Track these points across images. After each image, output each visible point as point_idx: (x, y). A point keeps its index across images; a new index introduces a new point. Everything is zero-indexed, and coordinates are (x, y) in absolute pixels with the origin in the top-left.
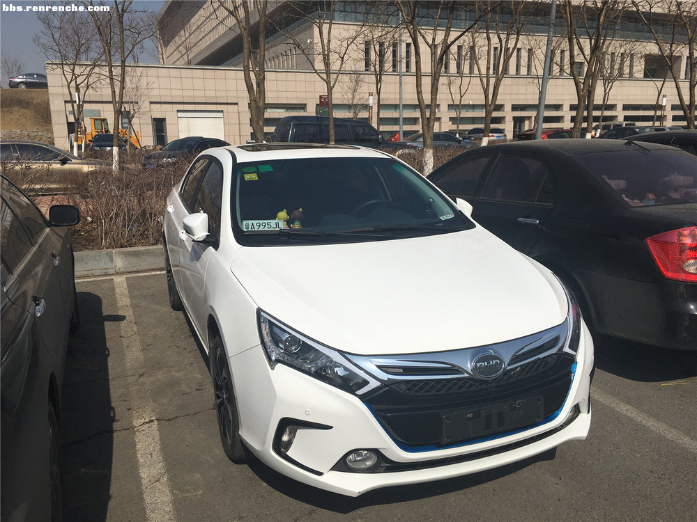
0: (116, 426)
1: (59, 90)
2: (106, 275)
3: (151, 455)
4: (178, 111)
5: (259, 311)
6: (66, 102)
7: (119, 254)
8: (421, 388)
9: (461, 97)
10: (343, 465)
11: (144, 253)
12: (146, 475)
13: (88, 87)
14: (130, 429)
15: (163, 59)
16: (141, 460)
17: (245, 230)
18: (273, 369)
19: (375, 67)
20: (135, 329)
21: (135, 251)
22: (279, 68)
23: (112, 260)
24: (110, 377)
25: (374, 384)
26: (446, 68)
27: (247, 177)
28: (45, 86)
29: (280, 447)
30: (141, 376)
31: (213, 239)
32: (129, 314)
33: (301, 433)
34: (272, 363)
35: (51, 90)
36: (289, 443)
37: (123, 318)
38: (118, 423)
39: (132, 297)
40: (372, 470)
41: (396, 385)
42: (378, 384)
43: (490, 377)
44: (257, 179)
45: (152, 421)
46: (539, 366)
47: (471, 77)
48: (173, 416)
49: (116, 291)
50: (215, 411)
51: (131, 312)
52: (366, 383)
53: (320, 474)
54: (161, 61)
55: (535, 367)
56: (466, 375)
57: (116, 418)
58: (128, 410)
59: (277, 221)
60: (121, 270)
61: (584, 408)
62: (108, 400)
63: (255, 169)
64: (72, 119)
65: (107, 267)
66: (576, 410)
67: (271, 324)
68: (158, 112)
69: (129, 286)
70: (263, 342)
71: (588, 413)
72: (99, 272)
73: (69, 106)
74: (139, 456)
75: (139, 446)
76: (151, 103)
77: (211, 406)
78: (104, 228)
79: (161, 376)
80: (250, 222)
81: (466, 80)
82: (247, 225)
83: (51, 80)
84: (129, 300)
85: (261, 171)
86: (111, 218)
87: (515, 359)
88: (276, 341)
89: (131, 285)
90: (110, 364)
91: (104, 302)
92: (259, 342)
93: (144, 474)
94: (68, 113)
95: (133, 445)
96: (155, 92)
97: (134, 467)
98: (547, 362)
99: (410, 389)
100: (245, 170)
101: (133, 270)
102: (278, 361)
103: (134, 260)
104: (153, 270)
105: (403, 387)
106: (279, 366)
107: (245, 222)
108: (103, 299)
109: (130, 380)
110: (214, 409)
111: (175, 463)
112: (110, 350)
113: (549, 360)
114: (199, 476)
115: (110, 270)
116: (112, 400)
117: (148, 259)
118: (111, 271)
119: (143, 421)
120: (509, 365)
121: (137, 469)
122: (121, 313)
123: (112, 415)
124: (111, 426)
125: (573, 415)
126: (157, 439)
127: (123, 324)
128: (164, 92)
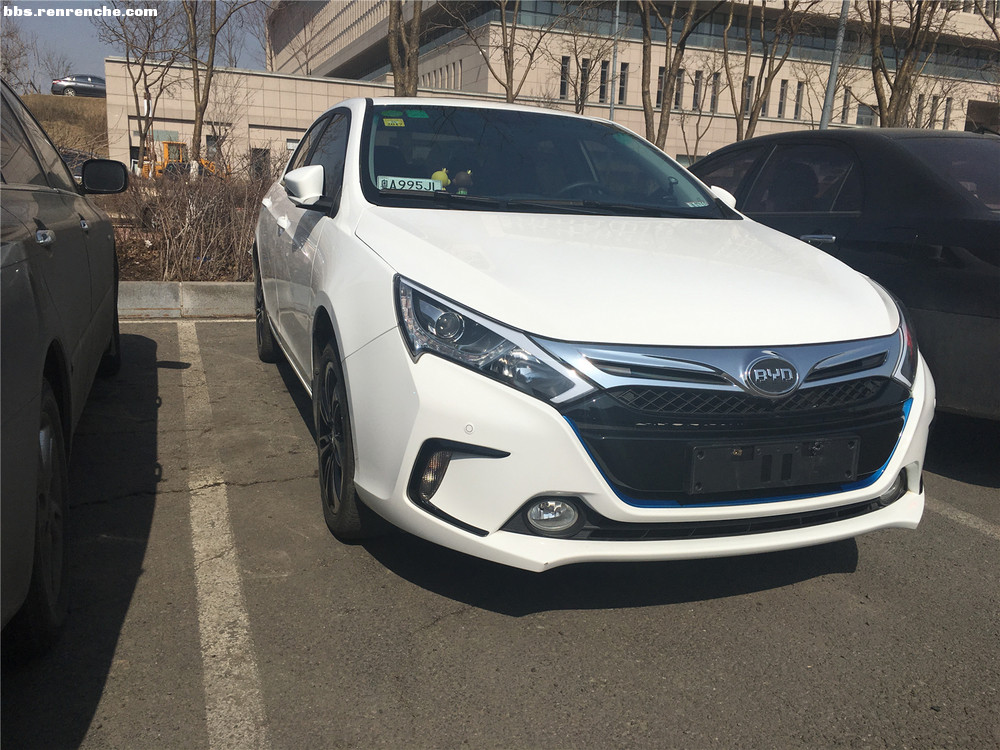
0: (160, 486)
1: (122, 100)
2: (167, 318)
3: (213, 524)
4: (288, 140)
5: (398, 278)
6: (130, 117)
7: (188, 289)
8: (659, 402)
9: (698, 139)
10: (519, 523)
11: (224, 291)
12: (202, 548)
13: (162, 90)
14: (184, 492)
15: (271, 65)
16: (196, 530)
17: (380, 188)
18: (416, 362)
19: (575, 86)
20: (203, 379)
21: (211, 287)
22: (436, 87)
23: (176, 298)
24: (158, 429)
25: (581, 388)
26: (676, 103)
27: (388, 122)
28: (102, 93)
29: (420, 491)
30: (206, 431)
31: (328, 204)
32: (196, 362)
33: (457, 467)
34: (415, 354)
35: (109, 98)
36: (435, 485)
37: (187, 366)
38: (166, 483)
39: (201, 344)
40: (570, 534)
41: (618, 393)
42: (589, 388)
43: (774, 395)
44: (403, 125)
45: (219, 484)
46: (853, 393)
47: (712, 117)
48: (251, 481)
49: (180, 336)
50: (318, 479)
51: (199, 360)
52: (569, 385)
53: (483, 533)
54: (269, 67)
55: (848, 392)
56: (735, 388)
57: (163, 477)
58: (183, 469)
59: (431, 181)
60: (190, 313)
61: (914, 482)
62: (153, 455)
63: (401, 114)
64: (136, 142)
65: (169, 306)
66: (902, 483)
67: (416, 294)
68: (259, 139)
69: (198, 332)
70: (402, 324)
71: (921, 492)
72: (156, 313)
73: (134, 124)
74: (194, 524)
75: (192, 514)
76: (251, 126)
77: (312, 473)
78: (169, 252)
79: (236, 433)
80: (390, 179)
81: (705, 121)
82: (385, 182)
83: (110, 87)
84: (197, 347)
85: (410, 116)
86: (180, 238)
87: (815, 375)
88: (423, 321)
89: (201, 331)
90: (160, 416)
91: (160, 348)
92: (395, 322)
93: (200, 547)
94: (132, 133)
95: (186, 511)
96: (259, 112)
97: (184, 537)
98: (867, 389)
99: (639, 402)
100: (384, 113)
101: (206, 314)
102: (425, 350)
103: (209, 299)
104: (236, 317)
105: (630, 397)
106: (427, 358)
107: (381, 179)
108: (158, 344)
109: (189, 435)
110: (316, 477)
111: (248, 537)
112: (163, 401)
113: (870, 386)
114: (285, 554)
115: (172, 312)
116: (159, 456)
117: (230, 300)
118: (175, 314)
119: (204, 483)
120: (806, 381)
121: (189, 540)
122: (184, 360)
123: (157, 473)
124: (155, 487)
125: (898, 491)
126: (224, 505)
127: (185, 372)
128: (269, 112)
